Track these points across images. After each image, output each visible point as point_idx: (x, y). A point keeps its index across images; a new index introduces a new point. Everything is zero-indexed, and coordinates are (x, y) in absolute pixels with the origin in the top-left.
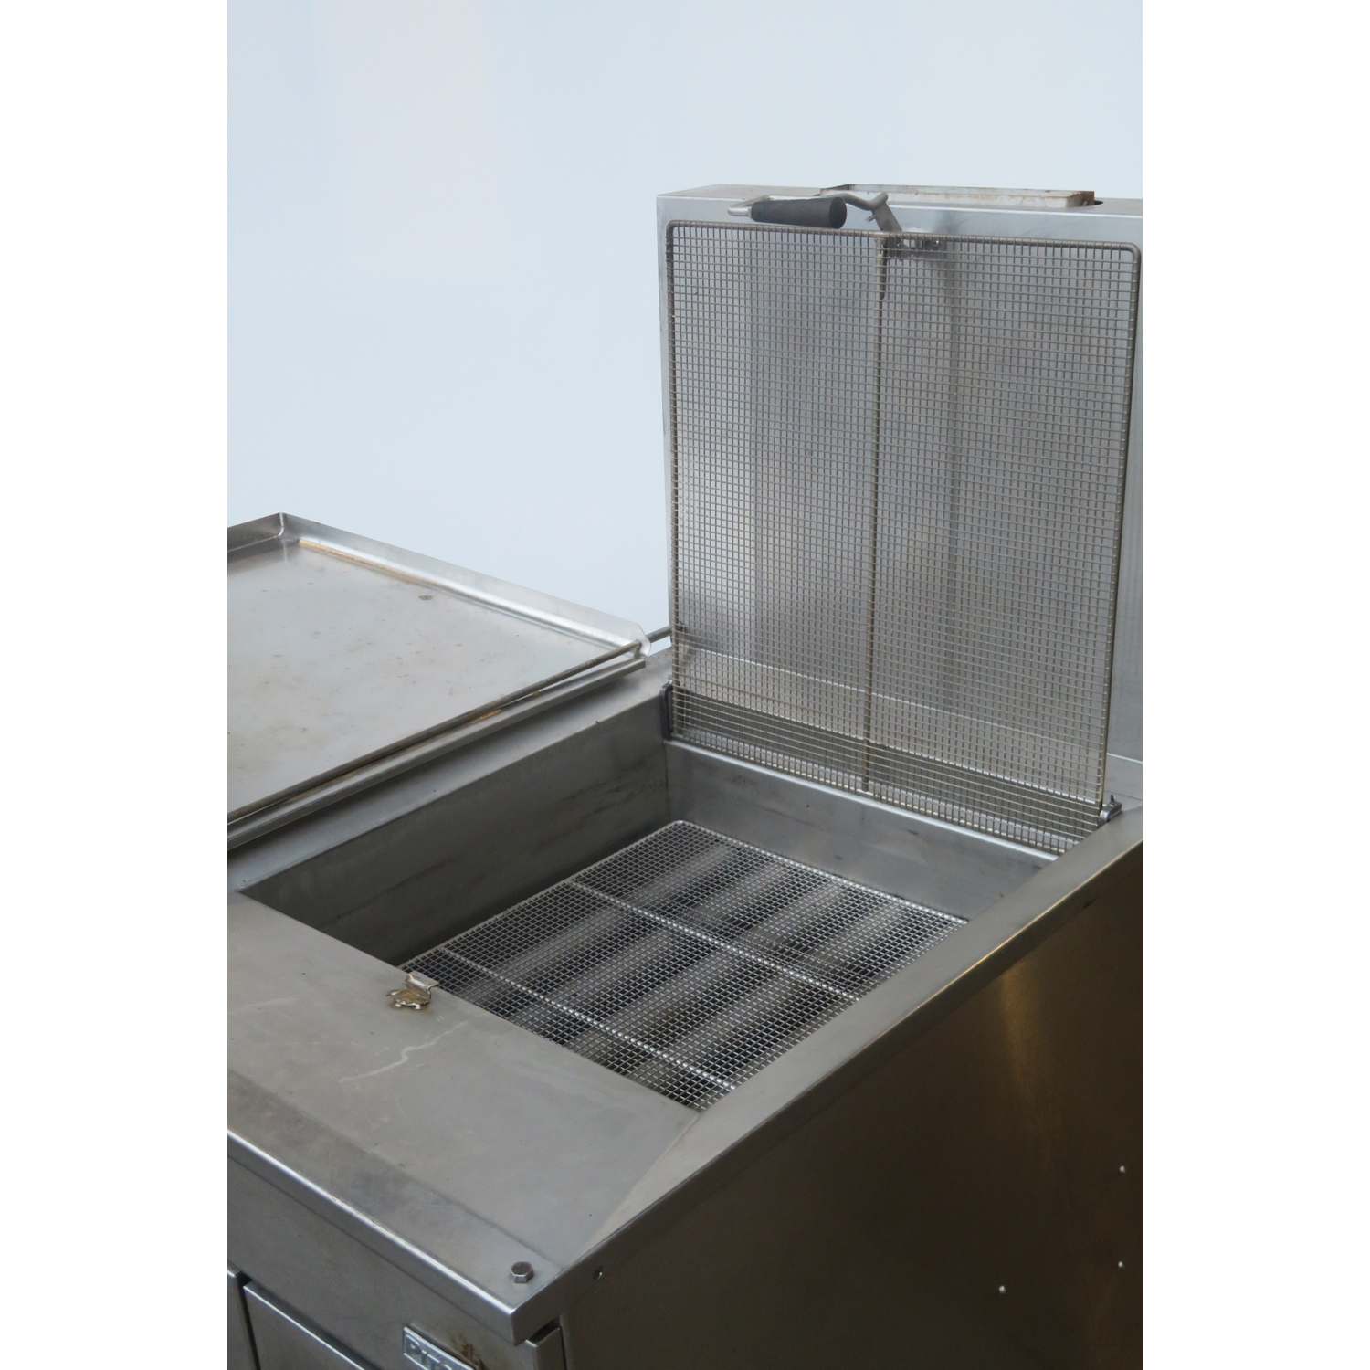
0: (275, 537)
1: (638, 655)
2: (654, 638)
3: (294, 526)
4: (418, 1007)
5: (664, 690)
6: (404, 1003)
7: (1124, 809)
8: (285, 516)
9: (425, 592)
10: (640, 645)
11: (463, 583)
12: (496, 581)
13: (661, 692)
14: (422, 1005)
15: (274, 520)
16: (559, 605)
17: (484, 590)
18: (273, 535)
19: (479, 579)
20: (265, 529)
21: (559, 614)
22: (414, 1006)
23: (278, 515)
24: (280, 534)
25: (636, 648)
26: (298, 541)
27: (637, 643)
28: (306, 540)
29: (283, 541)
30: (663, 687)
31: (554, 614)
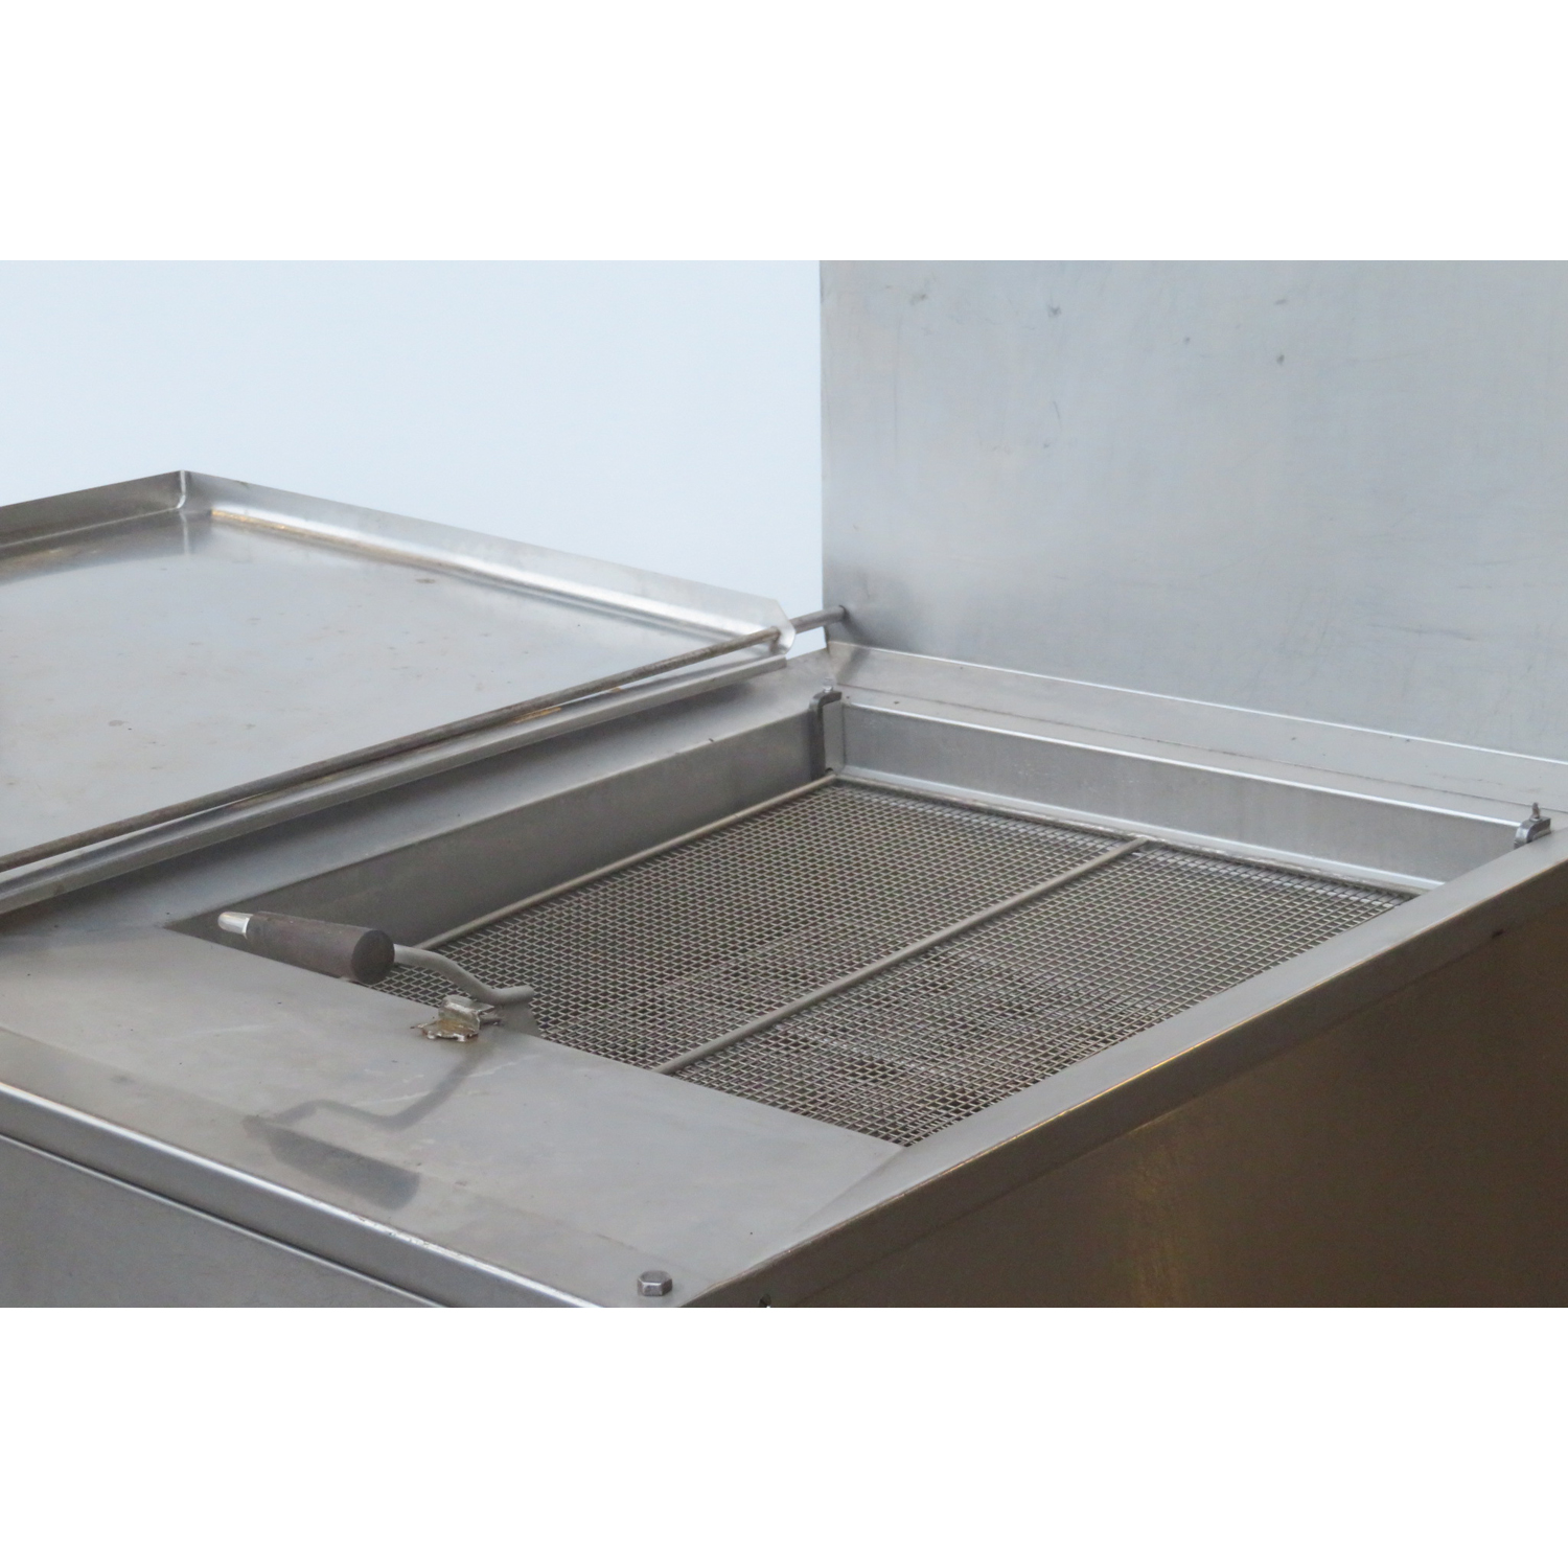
0: (171, 509)
1: (776, 648)
2: (802, 625)
3: (201, 489)
4: (462, 1038)
5: (817, 701)
6: (440, 1035)
7: (1554, 825)
8: (189, 475)
9: (423, 575)
10: (778, 634)
11: (486, 559)
12: (541, 551)
13: (811, 706)
14: (468, 1037)
15: (170, 481)
16: (644, 580)
17: (521, 566)
18: (166, 507)
19: (513, 550)
20: (155, 496)
21: (644, 595)
22: (456, 1038)
23: (177, 474)
24: (179, 506)
25: (772, 639)
26: (209, 513)
27: (774, 630)
28: (222, 510)
29: (183, 516)
30: (815, 697)
31: (636, 595)
